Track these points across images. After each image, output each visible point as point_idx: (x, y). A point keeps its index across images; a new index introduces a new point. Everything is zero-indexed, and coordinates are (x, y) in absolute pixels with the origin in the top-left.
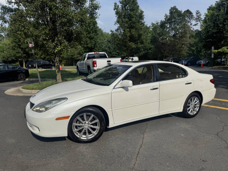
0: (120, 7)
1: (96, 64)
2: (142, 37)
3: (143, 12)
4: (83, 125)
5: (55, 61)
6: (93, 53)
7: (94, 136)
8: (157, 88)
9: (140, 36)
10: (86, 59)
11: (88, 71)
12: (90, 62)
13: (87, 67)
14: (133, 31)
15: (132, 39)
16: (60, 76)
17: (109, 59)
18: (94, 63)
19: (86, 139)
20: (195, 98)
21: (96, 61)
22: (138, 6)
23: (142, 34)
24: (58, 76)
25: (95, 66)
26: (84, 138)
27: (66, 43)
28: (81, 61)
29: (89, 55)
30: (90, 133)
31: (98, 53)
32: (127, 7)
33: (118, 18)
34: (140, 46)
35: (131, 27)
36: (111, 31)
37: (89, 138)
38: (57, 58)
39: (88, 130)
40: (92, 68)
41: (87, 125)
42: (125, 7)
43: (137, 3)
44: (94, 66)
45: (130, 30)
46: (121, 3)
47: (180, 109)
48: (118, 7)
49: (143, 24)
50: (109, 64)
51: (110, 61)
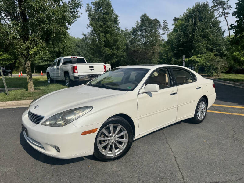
0: (93, 8)
1: (77, 69)
2: (118, 43)
3: (118, 16)
4: (109, 138)
5: (26, 65)
6: (70, 57)
7: (121, 151)
9: (116, 41)
10: (61, 64)
11: (65, 78)
12: (69, 67)
13: (63, 74)
14: (109, 36)
15: (107, 44)
16: (32, 83)
17: (91, 65)
18: (74, 69)
19: (112, 155)
20: (202, 102)
21: (77, 66)
22: (113, 10)
23: (118, 40)
25: (76, 71)
26: (110, 154)
27: (44, 44)
28: (53, 66)
29: (64, 59)
30: (117, 148)
31: (75, 57)
32: (101, 10)
33: (91, 20)
34: (116, 52)
35: (106, 32)
36: (83, 34)
37: (116, 154)
38: (28, 62)
39: (115, 144)
40: (72, 75)
41: (113, 138)
42: (98, 9)
43: (111, 6)
44: (74, 72)
45: (105, 35)
46: (93, 5)
47: (192, 115)
48: (91, 9)
49: (119, 29)
50: (92, 70)
51: (92, 67)
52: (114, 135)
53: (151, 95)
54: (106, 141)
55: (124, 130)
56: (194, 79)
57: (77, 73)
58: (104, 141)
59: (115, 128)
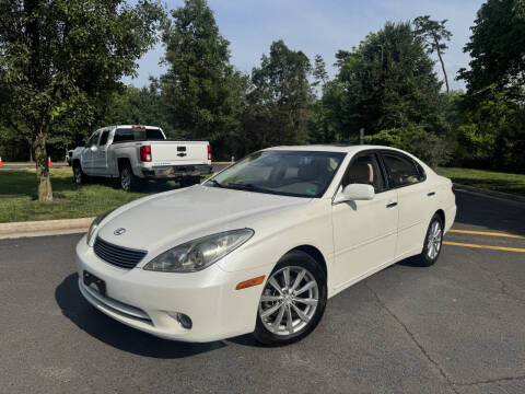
0: (173, 24)
1: (150, 153)
2: (228, 100)
3: (228, 43)
4: (281, 297)
5: (36, 142)
6: (130, 127)
7: (304, 324)
8: (395, 204)
9: (223, 95)
10: (110, 141)
11: (120, 171)
12: (130, 148)
13: (115, 163)
14: (208, 84)
15: (205, 100)
16: (48, 181)
17: (182, 144)
18: (144, 153)
19: (287, 333)
20: (436, 224)
21: (150, 147)
22: (217, 29)
23: (227, 92)
24: (42, 185)
25: (148, 158)
26: (282, 331)
27: (83, 96)
28: (89, 146)
29: (118, 130)
30: (295, 317)
31: (142, 126)
32: (191, 28)
33: (169, 49)
34: (223, 118)
35: (201, 75)
36: (151, 78)
37: (295, 331)
38: (41, 135)
39: (292, 309)
40: (138, 165)
41: (288, 297)
42: (184, 26)
43: (213, 22)
44: (143, 159)
45: (201, 81)
46: (174, 16)
48: (169, 24)
49: (229, 70)
50: (182, 155)
51: (183, 149)
52: (290, 291)
53: (354, 207)
54: (275, 302)
55: (310, 280)
56: (421, 176)
57: (151, 160)
58: (270, 303)
59: (293, 275)
